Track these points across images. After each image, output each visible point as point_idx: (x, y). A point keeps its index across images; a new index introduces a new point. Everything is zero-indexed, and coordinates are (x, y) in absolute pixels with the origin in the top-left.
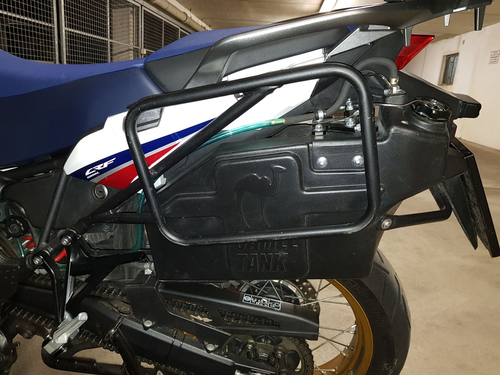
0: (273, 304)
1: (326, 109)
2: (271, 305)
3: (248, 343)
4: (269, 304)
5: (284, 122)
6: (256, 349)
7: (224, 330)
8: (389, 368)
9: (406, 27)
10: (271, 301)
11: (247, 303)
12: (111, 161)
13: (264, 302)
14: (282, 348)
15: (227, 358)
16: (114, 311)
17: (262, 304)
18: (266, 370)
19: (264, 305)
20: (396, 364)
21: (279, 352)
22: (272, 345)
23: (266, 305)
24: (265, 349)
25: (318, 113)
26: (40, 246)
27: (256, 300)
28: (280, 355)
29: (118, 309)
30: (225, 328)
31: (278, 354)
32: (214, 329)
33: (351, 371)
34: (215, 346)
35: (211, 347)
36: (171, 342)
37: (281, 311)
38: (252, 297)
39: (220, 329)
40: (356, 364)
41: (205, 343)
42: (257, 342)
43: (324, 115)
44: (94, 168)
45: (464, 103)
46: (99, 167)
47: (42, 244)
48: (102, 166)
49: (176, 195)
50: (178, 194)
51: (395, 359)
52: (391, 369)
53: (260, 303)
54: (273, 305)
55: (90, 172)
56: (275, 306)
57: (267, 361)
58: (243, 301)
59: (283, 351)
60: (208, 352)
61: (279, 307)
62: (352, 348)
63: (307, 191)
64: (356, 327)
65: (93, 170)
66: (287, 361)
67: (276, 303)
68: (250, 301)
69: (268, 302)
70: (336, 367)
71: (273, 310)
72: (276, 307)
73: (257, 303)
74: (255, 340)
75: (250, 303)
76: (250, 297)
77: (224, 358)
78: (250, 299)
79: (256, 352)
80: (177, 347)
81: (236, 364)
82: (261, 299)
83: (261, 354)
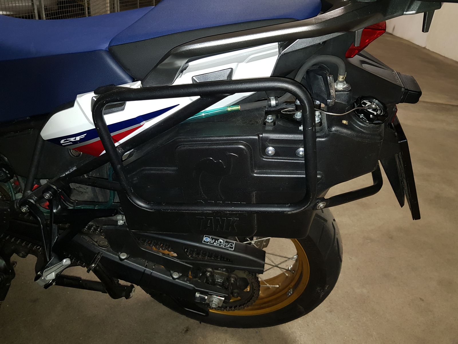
0: (228, 244)
1: (278, 98)
2: (226, 245)
3: (207, 271)
4: (225, 244)
5: (240, 109)
6: (214, 275)
7: (186, 263)
8: (321, 291)
9: (357, 29)
10: (226, 242)
11: (206, 243)
12: (83, 136)
13: (221, 242)
14: (235, 276)
15: (189, 283)
16: (94, 244)
17: (219, 245)
18: (221, 293)
19: (220, 245)
20: (326, 288)
21: (232, 279)
22: (226, 272)
23: (222, 246)
24: (221, 275)
25: (271, 102)
26: (26, 194)
27: (214, 241)
28: (232, 281)
29: (98, 243)
30: (188, 261)
31: (231, 280)
32: (178, 261)
33: (291, 289)
34: (180, 274)
35: (176, 275)
36: (143, 271)
37: (234, 251)
38: (211, 238)
39: (184, 262)
40: (295, 284)
41: (171, 272)
42: (214, 270)
43: (276, 103)
44: (67, 139)
45: (406, 91)
46: (72, 139)
47: (27, 193)
48: (75, 139)
49: (142, 169)
50: (144, 168)
51: (326, 285)
52: (323, 291)
53: (217, 244)
54: (227, 246)
55: (64, 141)
56: (229, 246)
57: (223, 285)
58: (203, 242)
59: (235, 278)
60: (173, 279)
61: (233, 247)
62: (293, 272)
63: (256, 173)
64: (297, 257)
65: (68, 140)
66: (239, 283)
67: (230, 244)
68: (209, 241)
69: (224, 243)
70: (280, 284)
71: (228, 250)
72: (230, 248)
73: (214, 243)
74: (212, 269)
75: (209, 243)
76: (209, 237)
77: (187, 284)
78: (209, 240)
79: (213, 278)
80: (148, 274)
81: (196, 288)
82: (218, 240)
83: (217, 279)
